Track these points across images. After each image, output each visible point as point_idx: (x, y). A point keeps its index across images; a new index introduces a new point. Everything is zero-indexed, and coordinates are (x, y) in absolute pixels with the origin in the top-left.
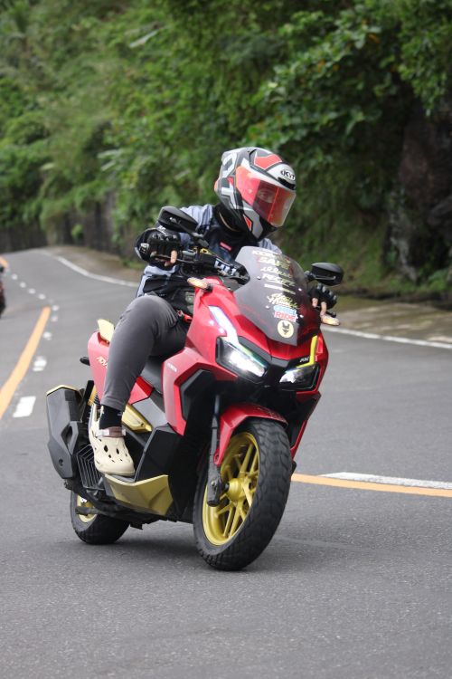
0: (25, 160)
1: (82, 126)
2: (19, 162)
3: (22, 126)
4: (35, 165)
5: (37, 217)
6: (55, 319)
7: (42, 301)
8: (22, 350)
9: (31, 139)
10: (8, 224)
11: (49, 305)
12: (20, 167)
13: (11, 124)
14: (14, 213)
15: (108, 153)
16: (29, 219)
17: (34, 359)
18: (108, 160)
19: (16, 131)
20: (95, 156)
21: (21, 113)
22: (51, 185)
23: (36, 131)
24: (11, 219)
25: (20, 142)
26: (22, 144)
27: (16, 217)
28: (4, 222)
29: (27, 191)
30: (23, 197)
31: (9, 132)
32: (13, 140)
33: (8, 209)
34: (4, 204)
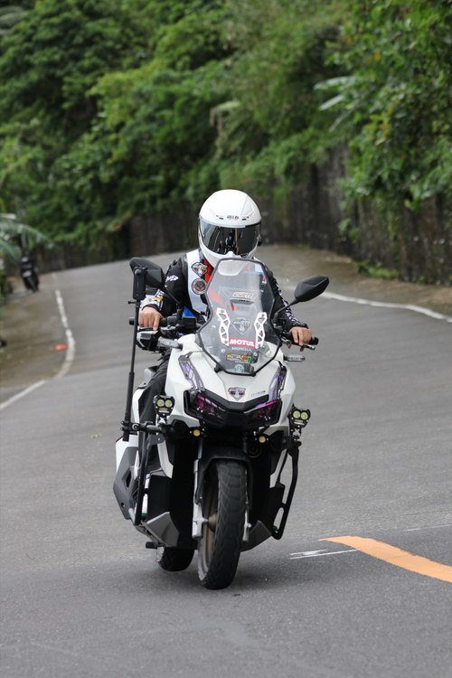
1: (286, 37)
2: (178, 103)
3: (184, 36)
9: (198, 60)
10: (160, 204)
12: (182, 112)
13: (165, 34)
14: (170, 185)
15: (332, 82)
18: (333, 93)
19: (172, 46)
20: (310, 86)
21: (180, 17)
23: (207, 44)
24: (165, 195)
25: (180, 64)
26: (183, 69)
27: (174, 193)
28: (153, 200)
29: (193, 149)
30: (187, 158)
31: (160, 48)
32: (167, 61)
33: (160, 178)
34: (153, 170)
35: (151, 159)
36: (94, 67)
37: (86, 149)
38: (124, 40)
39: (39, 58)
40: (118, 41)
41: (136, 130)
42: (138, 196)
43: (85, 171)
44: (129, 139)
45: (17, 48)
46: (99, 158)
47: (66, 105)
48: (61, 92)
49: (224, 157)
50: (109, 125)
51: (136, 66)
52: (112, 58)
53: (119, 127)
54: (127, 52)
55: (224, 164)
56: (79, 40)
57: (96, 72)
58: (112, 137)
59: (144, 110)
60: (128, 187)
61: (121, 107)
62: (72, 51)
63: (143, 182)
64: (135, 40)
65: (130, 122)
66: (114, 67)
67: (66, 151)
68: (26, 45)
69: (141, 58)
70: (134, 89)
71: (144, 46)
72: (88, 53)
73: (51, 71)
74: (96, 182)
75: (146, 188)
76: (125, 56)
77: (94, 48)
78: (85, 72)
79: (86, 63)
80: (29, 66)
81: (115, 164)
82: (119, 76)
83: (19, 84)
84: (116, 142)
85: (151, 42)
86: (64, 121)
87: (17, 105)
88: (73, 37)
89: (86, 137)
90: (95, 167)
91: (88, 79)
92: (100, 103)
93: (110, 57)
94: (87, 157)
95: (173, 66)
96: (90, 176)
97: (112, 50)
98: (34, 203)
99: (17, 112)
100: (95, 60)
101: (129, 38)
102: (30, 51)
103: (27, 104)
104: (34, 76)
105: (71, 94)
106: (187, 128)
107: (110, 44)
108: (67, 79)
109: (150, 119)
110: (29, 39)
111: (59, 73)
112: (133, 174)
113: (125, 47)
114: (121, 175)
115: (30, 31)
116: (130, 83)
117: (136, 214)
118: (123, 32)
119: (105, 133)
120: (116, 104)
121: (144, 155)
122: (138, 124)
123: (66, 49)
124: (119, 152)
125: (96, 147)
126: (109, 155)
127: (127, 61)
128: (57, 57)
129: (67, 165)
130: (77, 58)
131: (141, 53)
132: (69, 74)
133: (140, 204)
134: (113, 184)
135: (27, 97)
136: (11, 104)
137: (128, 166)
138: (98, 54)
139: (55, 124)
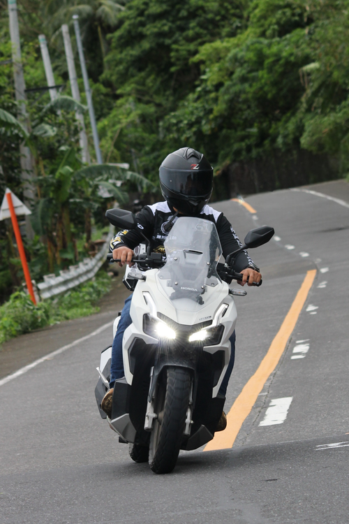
0: (278, 58)
2: (268, 62)
4: (292, 66)
5: (296, 140)
6: (322, 285)
7: (305, 260)
8: (276, 329)
9: (285, 29)
10: (254, 152)
11: (314, 267)
12: (270, 70)
14: (263, 135)
16: (285, 144)
17: (292, 343)
19: (264, 17)
22: (315, 94)
23: (293, 15)
24: (259, 144)
25: (269, 33)
26: (273, 36)
27: (267, 142)
28: (249, 149)
29: (281, 103)
30: (277, 112)
31: (253, 19)
32: (259, 30)
33: (254, 130)
34: (248, 123)
35: (247, 114)
36: (198, 36)
37: (190, 107)
38: (223, 12)
39: (150, 29)
40: (218, 13)
41: (233, 90)
42: (236, 146)
43: (190, 125)
44: (227, 97)
45: (132, 21)
46: (201, 114)
47: (173, 69)
48: (170, 58)
49: (308, 110)
50: (209, 85)
51: (232, 34)
52: (212, 29)
53: (218, 86)
54: (225, 23)
55: (309, 116)
56: (184, 13)
57: (199, 40)
58: (213, 95)
59: (239, 72)
60: (227, 138)
61: (220, 70)
62: (178, 23)
63: (240, 133)
64: (232, 11)
65: (227, 83)
66: (214, 36)
67: (174, 109)
68: (139, 19)
69: (237, 28)
70: (230, 55)
71: (240, 17)
72: (192, 24)
73: (161, 40)
74: (199, 134)
75: (242, 139)
76: (223, 26)
77: (197, 19)
78: (190, 40)
79: (191, 33)
80: (142, 37)
81: (216, 118)
82: (218, 44)
83: (134, 52)
84: (216, 100)
85: (245, 14)
86: (172, 83)
87: (132, 70)
88: (179, 11)
89: (191, 96)
90: (198, 121)
91: (192, 47)
92: (202, 67)
93: (210, 27)
94: (192, 113)
95: (263, 34)
96: (194, 129)
97: (212, 21)
98: (147, 154)
99: (133, 76)
100: (197, 29)
101: (227, 10)
102: (143, 24)
103: (140, 70)
104: (146, 45)
105: (178, 59)
106: (275, 83)
107: (210, 16)
108: (174, 46)
109: (244, 79)
110: (141, 13)
111: (168, 41)
112: (231, 126)
113: (224, 18)
114: (220, 128)
115: (142, 7)
116: (228, 50)
117: (234, 161)
118: (221, 5)
119: (206, 92)
120: (216, 67)
121: (241, 110)
122: (234, 85)
123: (173, 22)
124: (219, 108)
125: (198, 104)
126: (211, 111)
127: (225, 30)
128: (166, 28)
129: (174, 121)
130: (182, 29)
131: (237, 23)
132: (176, 42)
133: (238, 153)
134: (214, 135)
135: (140, 63)
136: (127, 69)
137: (226, 121)
138: (201, 25)
139: (165, 85)
